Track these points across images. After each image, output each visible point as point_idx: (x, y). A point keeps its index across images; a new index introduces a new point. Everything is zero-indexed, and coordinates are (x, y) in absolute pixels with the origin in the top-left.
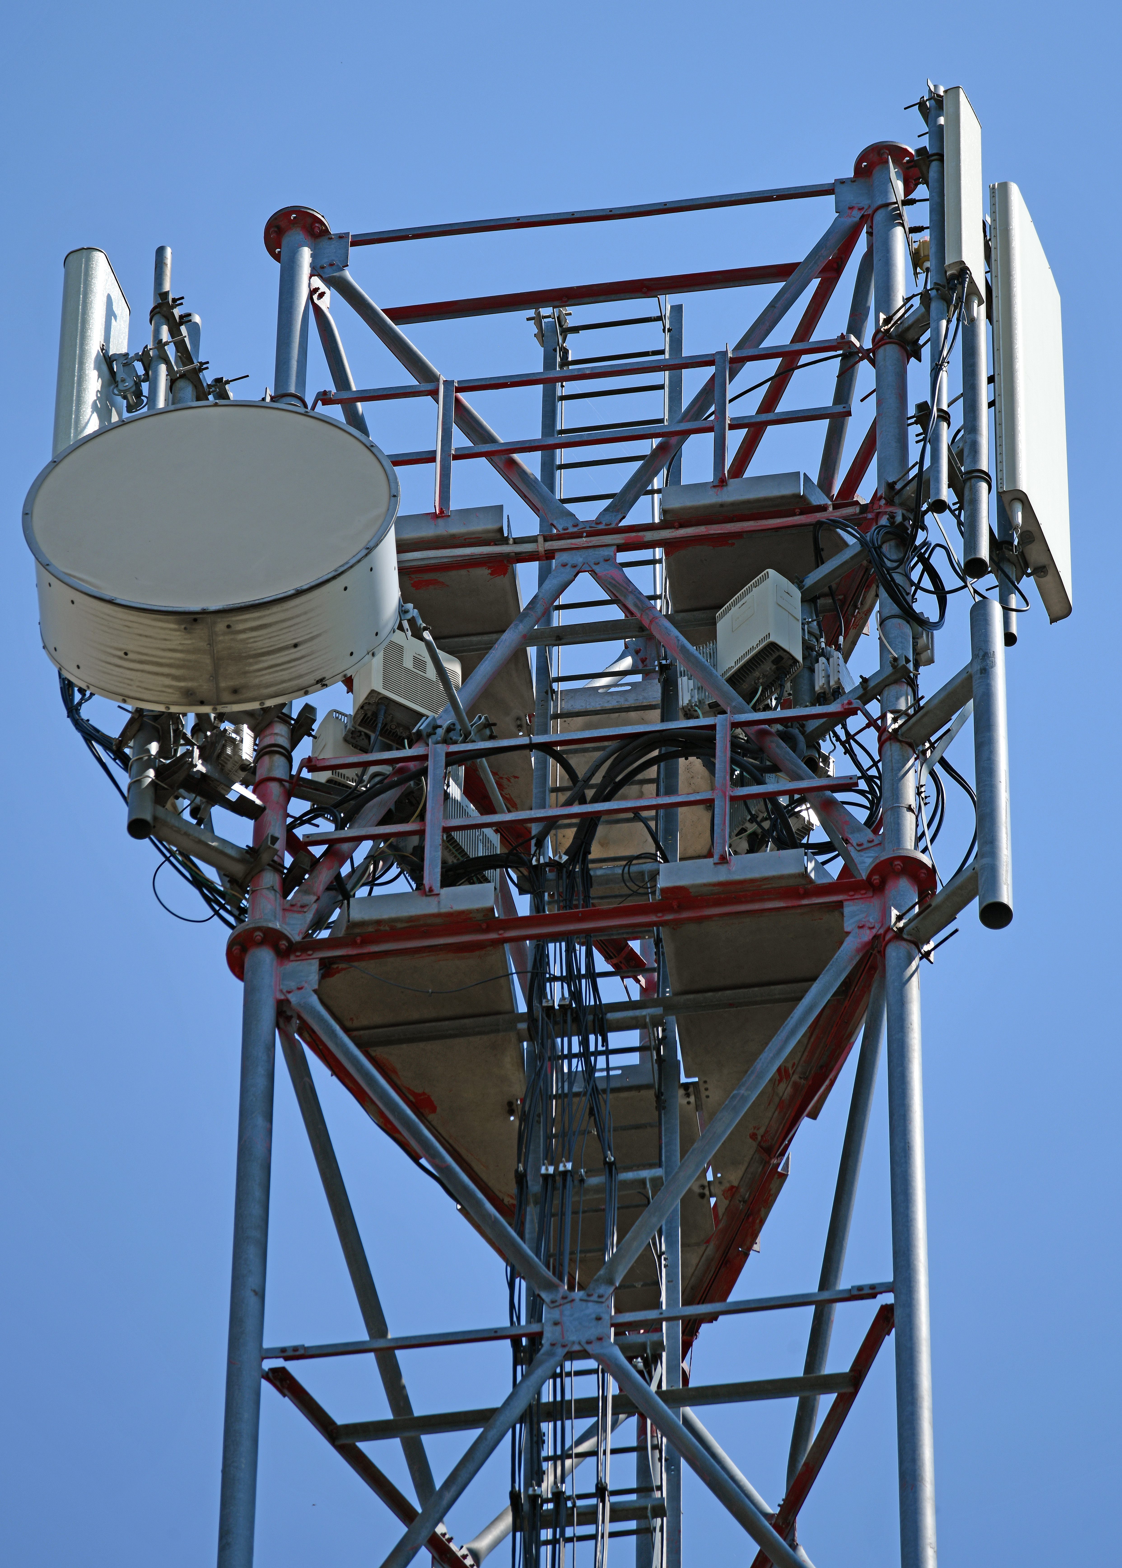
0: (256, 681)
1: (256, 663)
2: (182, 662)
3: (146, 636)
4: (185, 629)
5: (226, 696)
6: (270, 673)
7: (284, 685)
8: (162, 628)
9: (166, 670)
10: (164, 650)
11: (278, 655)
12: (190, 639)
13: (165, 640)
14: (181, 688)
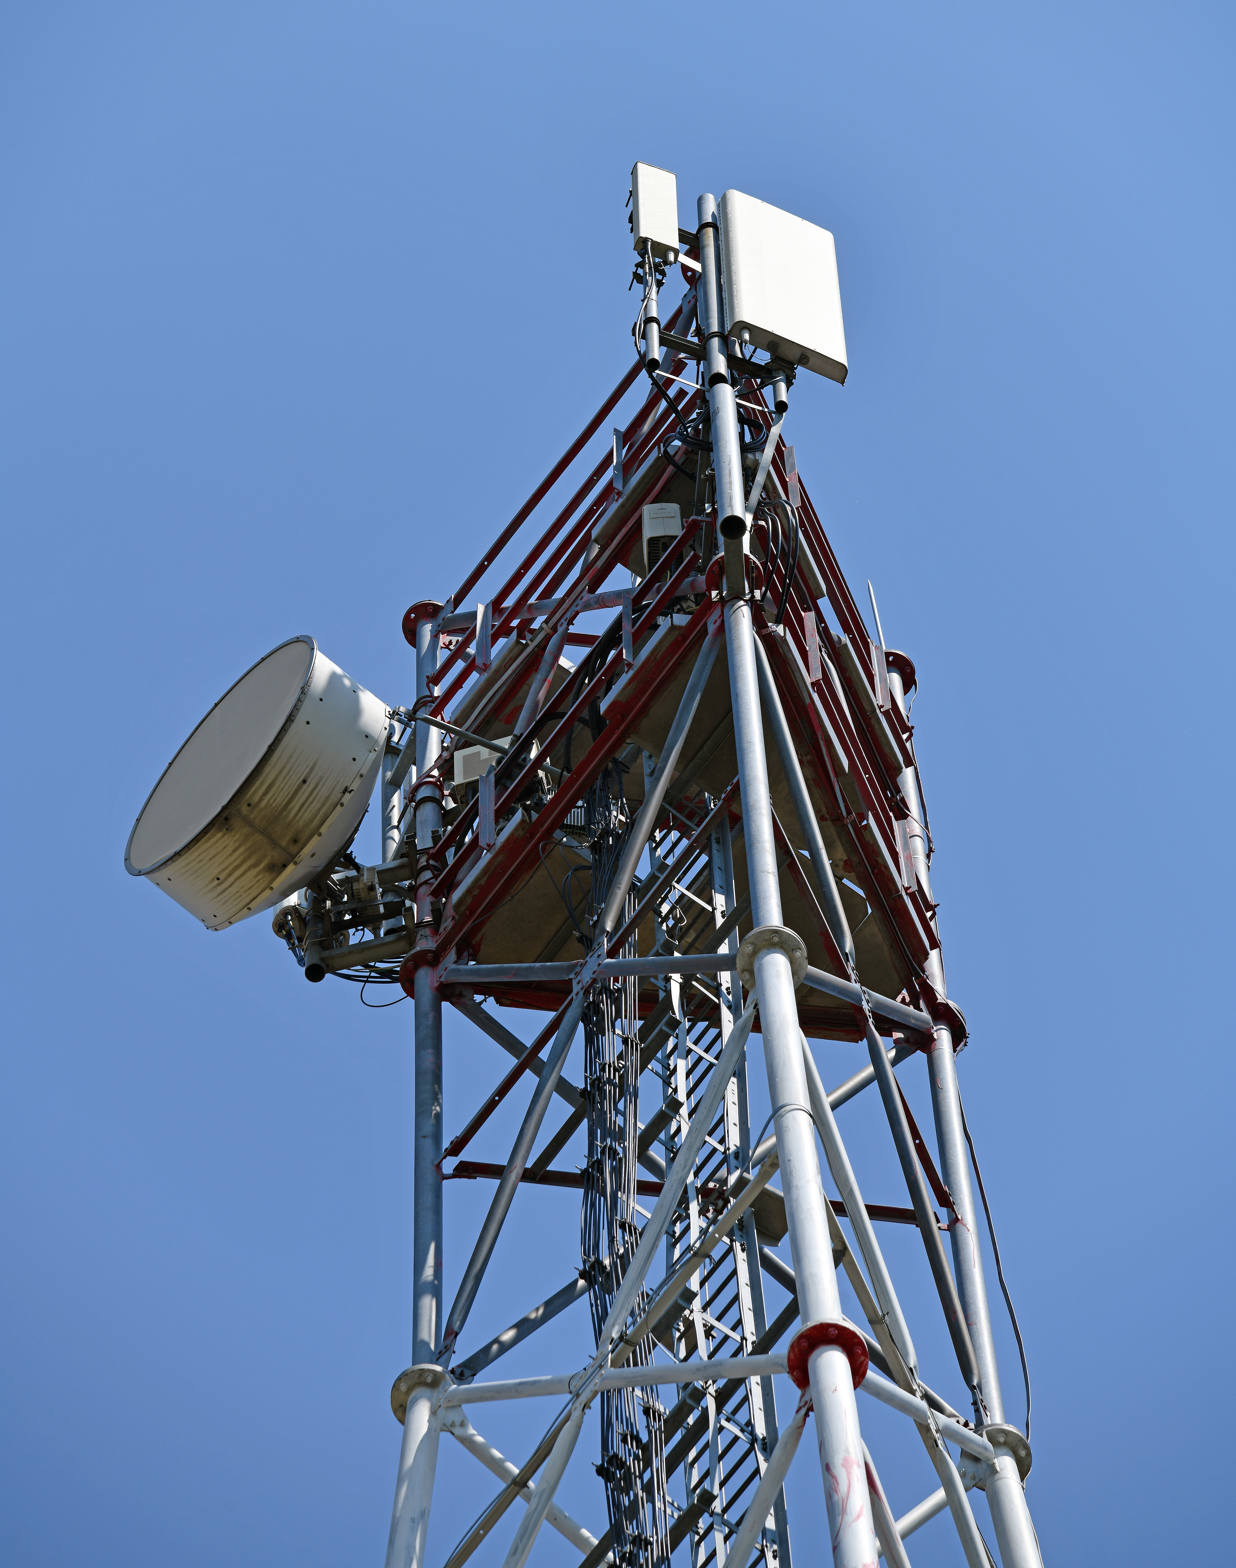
0: (301, 823)
1: (290, 812)
2: (248, 852)
3: (214, 856)
4: (227, 830)
5: (293, 849)
6: (305, 811)
7: (322, 812)
8: (216, 842)
9: (245, 867)
10: (231, 855)
11: (298, 797)
12: (236, 833)
13: (225, 848)
14: (264, 868)
